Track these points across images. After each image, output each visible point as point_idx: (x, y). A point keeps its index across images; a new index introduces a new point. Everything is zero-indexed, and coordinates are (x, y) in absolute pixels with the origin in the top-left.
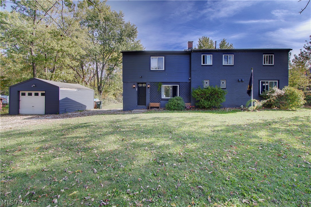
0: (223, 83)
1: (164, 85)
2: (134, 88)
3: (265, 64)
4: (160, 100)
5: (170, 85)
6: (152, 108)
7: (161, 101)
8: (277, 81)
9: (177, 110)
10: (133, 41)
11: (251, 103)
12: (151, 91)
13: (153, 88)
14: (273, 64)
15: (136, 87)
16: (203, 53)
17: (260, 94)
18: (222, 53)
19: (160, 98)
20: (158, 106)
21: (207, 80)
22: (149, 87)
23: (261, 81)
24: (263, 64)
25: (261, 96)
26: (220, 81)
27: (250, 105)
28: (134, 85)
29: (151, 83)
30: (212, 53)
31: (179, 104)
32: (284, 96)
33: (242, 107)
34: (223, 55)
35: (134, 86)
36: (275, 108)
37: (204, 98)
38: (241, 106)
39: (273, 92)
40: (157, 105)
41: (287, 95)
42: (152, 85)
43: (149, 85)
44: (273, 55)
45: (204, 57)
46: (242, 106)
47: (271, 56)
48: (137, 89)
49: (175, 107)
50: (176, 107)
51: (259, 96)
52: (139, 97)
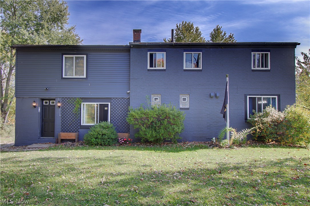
0: (184, 99)
1: (85, 103)
2: (35, 107)
3: (255, 69)
4: (79, 127)
5: (96, 103)
6: (63, 141)
7: (80, 130)
8: (276, 97)
9: (101, 145)
10: (62, 28)
11: (226, 134)
12: (63, 112)
13: (67, 108)
14: (269, 68)
15: (37, 105)
16: (149, 49)
17: (248, 118)
18: (183, 49)
19: (79, 124)
20: (74, 138)
21: (157, 94)
22: (59, 107)
23: (248, 97)
24: (253, 68)
25: (248, 122)
26: (179, 97)
27: (225, 138)
28: (35, 102)
29: (63, 99)
30: (166, 49)
31: (105, 135)
32: (284, 123)
33: (215, 141)
34: (185, 53)
35: (34, 105)
36: (271, 143)
37: (145, 125)
38: (212, 138)
39: (267, 115)
40: (73, 135)
41: (289, 121)
42: (64, 102)
43: (59, 102)
44: (269, 53)
45: (151, 56)
46: (214, 138)
47: (265, 54)
48: (39, 110)
49: (97, 140)
50: (99, 141)
51: (246, 122)
52: (43, 123)
